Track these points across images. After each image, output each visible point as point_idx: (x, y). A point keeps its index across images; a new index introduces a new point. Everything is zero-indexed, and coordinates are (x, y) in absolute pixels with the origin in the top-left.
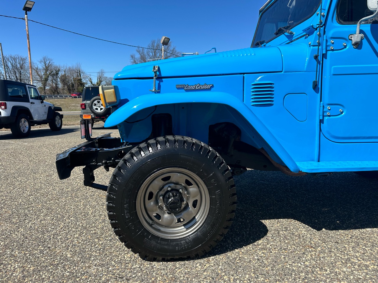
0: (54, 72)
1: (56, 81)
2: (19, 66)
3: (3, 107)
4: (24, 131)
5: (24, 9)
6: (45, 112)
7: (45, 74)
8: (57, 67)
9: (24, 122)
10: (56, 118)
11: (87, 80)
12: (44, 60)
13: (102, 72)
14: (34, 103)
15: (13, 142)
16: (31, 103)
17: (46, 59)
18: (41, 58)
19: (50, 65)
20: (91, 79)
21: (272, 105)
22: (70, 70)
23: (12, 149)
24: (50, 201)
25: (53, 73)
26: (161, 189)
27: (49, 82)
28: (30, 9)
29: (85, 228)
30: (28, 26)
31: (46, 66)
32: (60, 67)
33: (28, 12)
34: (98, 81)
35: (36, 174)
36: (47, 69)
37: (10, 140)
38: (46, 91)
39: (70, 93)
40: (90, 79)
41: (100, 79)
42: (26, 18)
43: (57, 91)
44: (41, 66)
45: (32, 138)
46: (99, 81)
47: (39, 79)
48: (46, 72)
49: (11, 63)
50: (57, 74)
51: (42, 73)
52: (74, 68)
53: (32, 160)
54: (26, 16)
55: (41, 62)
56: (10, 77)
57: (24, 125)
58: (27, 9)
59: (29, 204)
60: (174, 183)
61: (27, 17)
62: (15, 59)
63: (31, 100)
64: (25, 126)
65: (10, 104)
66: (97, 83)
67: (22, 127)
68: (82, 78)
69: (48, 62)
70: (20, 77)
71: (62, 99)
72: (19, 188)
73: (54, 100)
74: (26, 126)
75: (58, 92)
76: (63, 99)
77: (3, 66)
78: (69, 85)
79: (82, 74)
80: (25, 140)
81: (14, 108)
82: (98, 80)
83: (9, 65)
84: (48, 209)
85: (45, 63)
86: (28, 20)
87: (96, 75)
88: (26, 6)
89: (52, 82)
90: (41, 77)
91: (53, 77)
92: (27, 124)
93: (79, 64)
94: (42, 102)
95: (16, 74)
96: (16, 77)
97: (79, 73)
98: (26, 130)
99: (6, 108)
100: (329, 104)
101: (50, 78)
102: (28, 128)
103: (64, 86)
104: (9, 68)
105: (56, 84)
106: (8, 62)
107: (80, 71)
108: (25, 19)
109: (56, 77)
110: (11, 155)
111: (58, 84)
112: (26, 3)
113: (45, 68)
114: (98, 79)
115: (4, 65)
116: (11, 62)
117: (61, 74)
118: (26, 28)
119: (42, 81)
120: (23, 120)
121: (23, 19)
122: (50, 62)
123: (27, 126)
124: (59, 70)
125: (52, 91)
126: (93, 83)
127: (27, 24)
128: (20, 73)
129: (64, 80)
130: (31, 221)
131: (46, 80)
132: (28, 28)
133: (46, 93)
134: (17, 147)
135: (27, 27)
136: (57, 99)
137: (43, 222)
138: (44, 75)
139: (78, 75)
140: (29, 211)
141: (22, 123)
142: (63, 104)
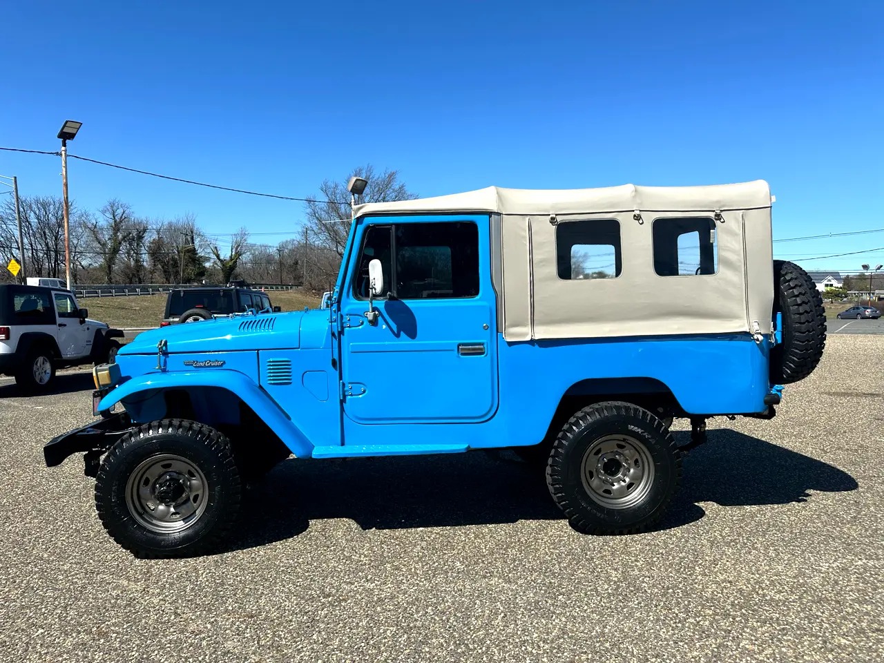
0: (135, 233)
1: (137, 254)
2: (53, 220)
3: (3, 337)
4: (41, 381)
5: (60, 136)
6: (87, 342)
7: (114, 237)
8: (140, 223)
9: (43, 363)
10: (111, 352)
11: (209, 250)
12: (113, 207)
13: (243, 235)
14: (65, 325)
15: (16, 404)
16: (60, 325)
17: (116, 204)
18: (104, 203)
19: (125, 218)
20: (218, 249)
21: (290, 383)
22: (173, 229)
23: (11, 418)
24: (45, 501)
25: (131, 235)
26: (160, 477)
27: (122, 255)
28: (71, 136)
29: (78, 531)
30: (66, 167)
31: (115, 221)
32: (147, 224)
33: (67, 141)
34: (233, 253)
35: (39, 464)
36: (116, 228)
37: (13, 399)
38: (112, 276)
39: (167, 279)
40: (216, 248)
41: (237, 249)
42: (63, 153)
43: (138, 275)
44: (104, 221)
45: (55, 396)
46: (236, 253)
47: (98, 249)
48: (115, 234)
49: (35, 213)
50: (140, 237)
51: (106, 236)
52: (180, 225)
53: (40, 440)
54: (63, 148)
55: (104, 212)
56: (32, 246)
57: (43, 369)
58: (66, 136)
59: (15, 505)
60: (177, 473)
61: (66, 151)
62: (45, 206)
63: (59, 320)
64: (43, 371)
65: (17, 331)
66: (231, 257)
67: (37, 373)
68: (197, 248)
69: (120, 211)
70: (56, 245)
71: (146, 296)
72: (8, 485)
73: (127, 298)
74: (45, 372)
75: (140, 279)
76: (149, 296)
77: (17, 222)
78: (168, 262)
79: (199, 239)
80: (40, 399)
81: (25, 338)
82: (234, 250)
83: (33, 220)
84: (40, 511)
85: (113, 214)
86: (66, 156)
87: (229, 239)
88: (64, 131)
89: (129, 256)
90: (104, 245)
91: (130, 245)
92: (48, 367)
93: (193, 214)
94: (83, 322)
95: (46, 239)
96: (47, 245)
97: (190, 235)
98: (46, 378)
99: (8, 338)
100: (350, 383)
101: (124, 248)
102: (49, 375)
103: (155, 265)
104: (31, 225)
105: (137, 261)
106: (28, 212)
107: (192, 232)
108: (61, 155)
109: (138, 245)
110: (7, 431)
111: (142, 260)
112: (65, 126)
113: (113, 225)
114: (232, 249)
115: (20, 218)
116: (37, 212)
117: (149, 238)
118: (62, 170)
119: (105, 253)
120: (41, 359)
121: (57, 154)
122: (124, 212)
123: (49, 371)
124: (145, 230)
125: (127, 275)
126: (222, 258)
127: (66, 163)
128: (56, 238)
129: (155, 252)
130: (12, 524)
131: (115, 251)
132: (66, 172)
133: (113, 280)
134: (22, 414)
135: (64, 169)
136: (135, 297)
137: (27, 525)
138: (109, 239)
139: (187, 239)
140: (13, 513)
141: (39, 365)
142: (148, 308)
